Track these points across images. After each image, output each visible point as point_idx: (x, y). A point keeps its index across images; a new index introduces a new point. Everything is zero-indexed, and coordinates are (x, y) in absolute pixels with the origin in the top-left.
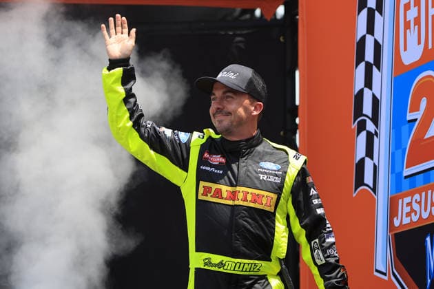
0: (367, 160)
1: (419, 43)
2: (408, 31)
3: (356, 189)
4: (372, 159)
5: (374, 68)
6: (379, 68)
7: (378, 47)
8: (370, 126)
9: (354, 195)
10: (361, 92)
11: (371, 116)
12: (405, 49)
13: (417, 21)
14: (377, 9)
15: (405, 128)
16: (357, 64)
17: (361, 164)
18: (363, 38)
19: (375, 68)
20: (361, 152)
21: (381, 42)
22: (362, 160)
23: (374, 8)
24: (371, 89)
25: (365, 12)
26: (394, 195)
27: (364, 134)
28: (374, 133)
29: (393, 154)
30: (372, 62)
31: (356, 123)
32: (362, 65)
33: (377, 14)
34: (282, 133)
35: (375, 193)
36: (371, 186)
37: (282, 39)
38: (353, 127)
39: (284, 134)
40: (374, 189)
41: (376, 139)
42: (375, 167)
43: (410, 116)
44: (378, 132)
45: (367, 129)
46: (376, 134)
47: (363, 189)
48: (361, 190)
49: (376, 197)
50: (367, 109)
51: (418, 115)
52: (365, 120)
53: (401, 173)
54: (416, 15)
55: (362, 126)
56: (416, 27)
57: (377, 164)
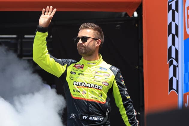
0: (174, 78)
3: (169, 91)
4: (176, 77)
5: (176, 36)
6: (177, 37)
7: (177, 27)
8: (175, 63)
9: (169, 94)
10: (171, 47)
11: (175, 58)
12: (188, 28)
14: (176, 10)
16: (169, 35)
17: (171, 80)
18: (171, 23)
20: (171, 74)
21: (178, 25)
22: (172, 78)
23: (175, 9)
24: (175, 46)
25: (171, 11)
26: (185, 93)
27: (172, 66)
28: (176, 65)
29: (184, 75)
30: (175, 34)
31: (169, 61)
32: (171, 35)
33: (176, 12)
34: (137, 67)
35: (177, 93)
36: (176, 90)
37: (136, 26)
38: (168, 63)
39: (138, 67)
40: (177, 91)
41: (177, 69)
42: (177, 81)
44: (178, 65)
45: (174, 64)
47: (173, 91)
48: (172, 92)
49: (178, 95)
50: (173, 55)
52: (172, 60)
55: (171, 63)
57: (178, 80)
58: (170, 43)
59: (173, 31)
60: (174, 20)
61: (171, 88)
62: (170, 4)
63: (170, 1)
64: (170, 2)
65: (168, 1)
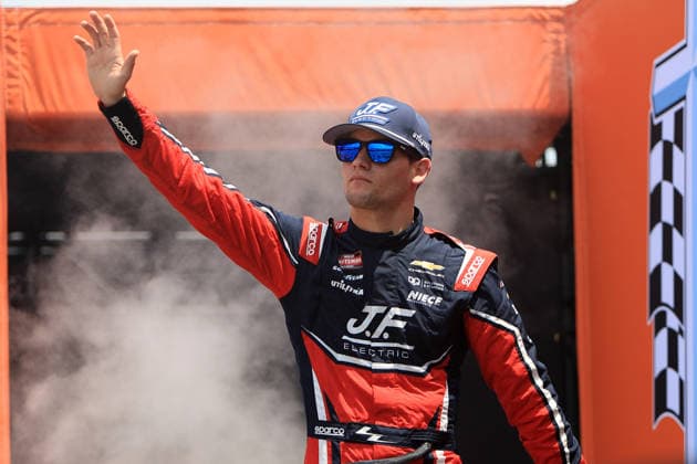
6: (681, 231)
8: (672, 321)
9: (654, 427)
19: (675, 233)
20: (660, 361)
21: (682, 192)
34: (557, 336)
36: (677, 412)
37: (553, 195)
39: (560, 338)
40: (681, 417)
41: (680, 339)
42: (681, 383)
44: (683, 328)
46: (681, 332)
47: (668, 418)
49: (684, 429)
57: (683, 378)
58: (655, 255)
59: (667, 214)
61: (661, 406)
62: (656, 121)
63: (658, 111)
64: (657, 116)
65: (652, 110)
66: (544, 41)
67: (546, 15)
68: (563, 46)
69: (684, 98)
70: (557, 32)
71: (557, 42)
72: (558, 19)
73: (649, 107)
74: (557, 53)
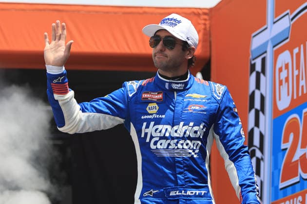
1: (288, 95)
2: (281, 87)
6: (263, 113)
8: (258, 154)
12: (280, 99)
13: (287, 79)
15: (280, 154)
19: (261, 113)
21: (264, 95)
26: (274, 201)
29: (273, 173)
41: (262, 163)
42: (261, 182)
43: (283, 146)
44: (263, 157)
46: (262, 159)
51: (287, 146)
53: (277, 186)
54: (286, 76)
56: (287, 84)
57: (262, 180)
59: (257, 105)
60: (258, 86)
62: (253, 62)
63: (254, 57)
64: (253, 59)
65: (251, 57)
66: (199, 24)
67: (200, 12)
68: (208, 26)
69: (266, 52)
70: (205, 20)
71: (205, 24)
72: (205, 14)
73: (249, 56)
74: (205, 29)
